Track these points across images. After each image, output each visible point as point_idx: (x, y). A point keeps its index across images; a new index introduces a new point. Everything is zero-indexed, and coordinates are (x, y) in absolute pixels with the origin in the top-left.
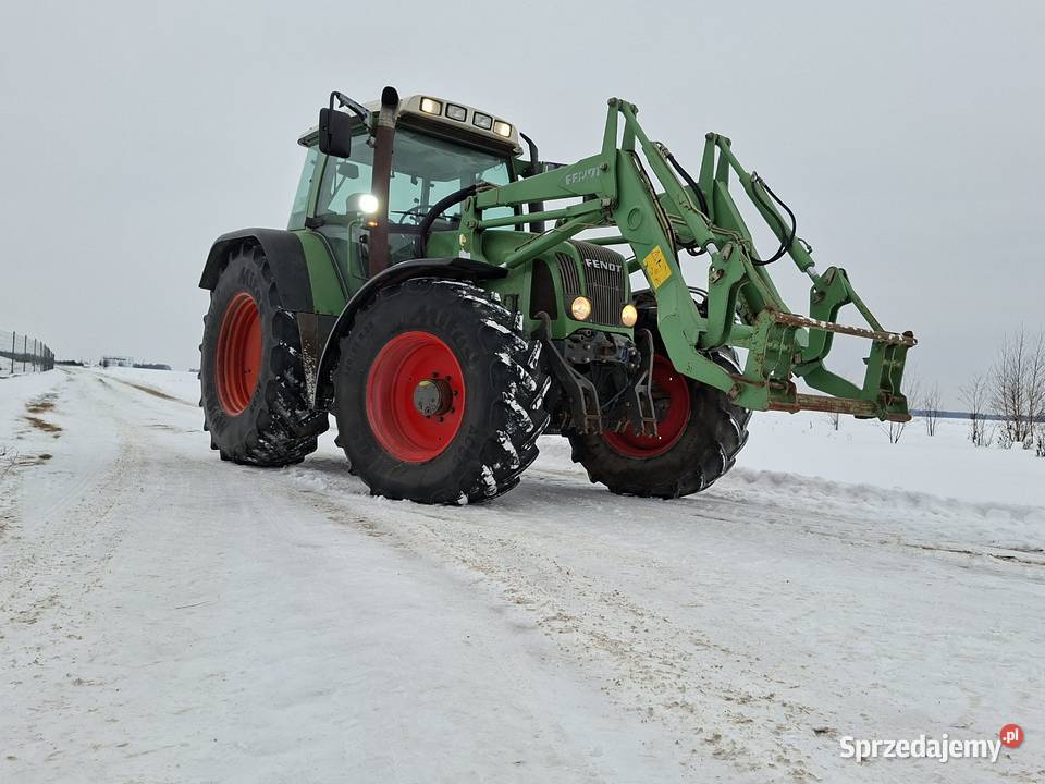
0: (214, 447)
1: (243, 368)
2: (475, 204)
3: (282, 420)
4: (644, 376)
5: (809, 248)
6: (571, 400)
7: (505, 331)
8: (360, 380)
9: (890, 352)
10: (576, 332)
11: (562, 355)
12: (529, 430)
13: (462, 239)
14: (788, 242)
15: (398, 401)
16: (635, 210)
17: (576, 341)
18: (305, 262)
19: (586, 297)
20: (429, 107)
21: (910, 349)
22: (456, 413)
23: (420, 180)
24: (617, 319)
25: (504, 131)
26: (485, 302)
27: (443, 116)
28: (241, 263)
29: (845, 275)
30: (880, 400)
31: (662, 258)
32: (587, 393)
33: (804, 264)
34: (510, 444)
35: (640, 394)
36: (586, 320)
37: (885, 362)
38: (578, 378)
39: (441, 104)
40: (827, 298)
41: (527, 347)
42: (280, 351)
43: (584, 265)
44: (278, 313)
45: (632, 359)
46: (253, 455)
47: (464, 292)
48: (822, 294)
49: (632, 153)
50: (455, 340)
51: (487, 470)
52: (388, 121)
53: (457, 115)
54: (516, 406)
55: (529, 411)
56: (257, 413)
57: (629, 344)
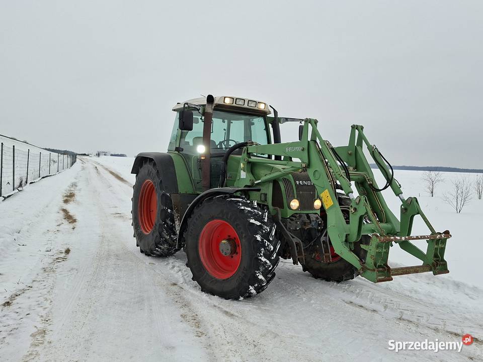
0: (138, 246)
1: (150, 210)
2: (247, 150)
3: (166, 240)
4: (325, 233)
5: (400, 185)
6: (290, 248)
7: (258, 223)
8: (197, 238)
9: (438, 241)
10: (292, 216)
11: (286, 228)
12: (270, 269)
13: (242, 165)
14: (390, 181)
15: (213, 247)
16: (316, 171)
17: (292, 220)
18: (175, 170)
19: (297, 199)
20: (228, 101)
21: (448, 239)
22: (238, 255)
23: (226, 121)
24: (311, 207)
25: (262, 107)
26: (249, 209)
27: (234, 104)
28: (147, 167)
29: (417, 201)
30: (433, 264)
31: (329, 196)
32: (297, 244)
33: (398, 193)
34: (262, 276)
35: (324, 242)
36: (297, 209)
37: (436, 246)
38: (293, 238)
39: (233, 99)
40: (408, 211)
41: (269, 230)
42: (164, 211)
43: (296, 184)
44: (163, 194)
45: (319, 225)
46: (153, 254)
47: (241, 204)
48: (406, 209)
49: (316, 142)
50: (237, 226)
51: (251, 288)
52: (209, 109)
53: (240, 103)
54: (263, 259)
55: (270, 260)
56: (155, 237)
57: (317, 218)
